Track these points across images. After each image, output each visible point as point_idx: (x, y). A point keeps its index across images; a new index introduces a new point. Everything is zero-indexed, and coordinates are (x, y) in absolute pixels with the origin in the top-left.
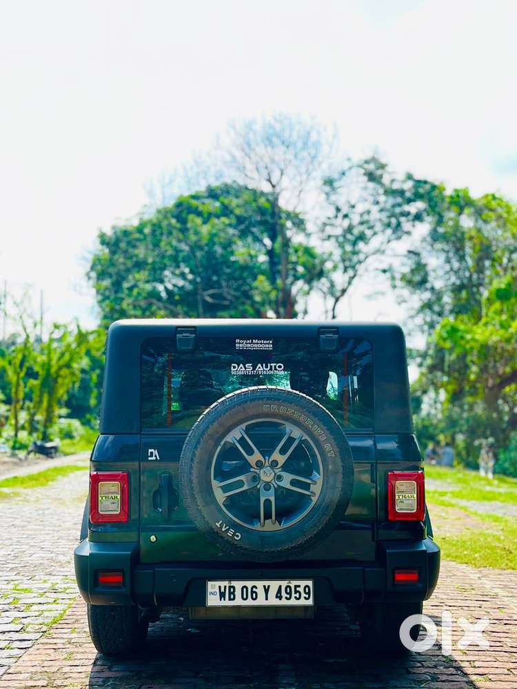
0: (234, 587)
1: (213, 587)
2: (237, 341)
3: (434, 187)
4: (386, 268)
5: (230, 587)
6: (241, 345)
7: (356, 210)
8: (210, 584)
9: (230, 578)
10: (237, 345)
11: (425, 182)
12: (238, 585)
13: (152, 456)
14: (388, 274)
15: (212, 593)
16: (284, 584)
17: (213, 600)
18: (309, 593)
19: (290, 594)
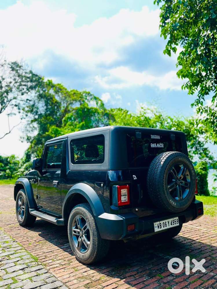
0: (161, 223)
1: (156, 224)
2: (151, 135)
3: (40, 78)
4: (17, 104)
5: (160, 224)
6: (153, 137)
7: (5, 80)
8: (155, 223)
9: (160, 221)
10: (151, 137)
11: (37, 76)
12: (162, 222)
13: (134, 178)
14: (17, 107)
15: (156, 227)
16: (172, 219)
17: (156, 230)
18: (178, 222)
19: (174, 223)
